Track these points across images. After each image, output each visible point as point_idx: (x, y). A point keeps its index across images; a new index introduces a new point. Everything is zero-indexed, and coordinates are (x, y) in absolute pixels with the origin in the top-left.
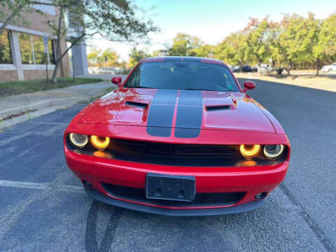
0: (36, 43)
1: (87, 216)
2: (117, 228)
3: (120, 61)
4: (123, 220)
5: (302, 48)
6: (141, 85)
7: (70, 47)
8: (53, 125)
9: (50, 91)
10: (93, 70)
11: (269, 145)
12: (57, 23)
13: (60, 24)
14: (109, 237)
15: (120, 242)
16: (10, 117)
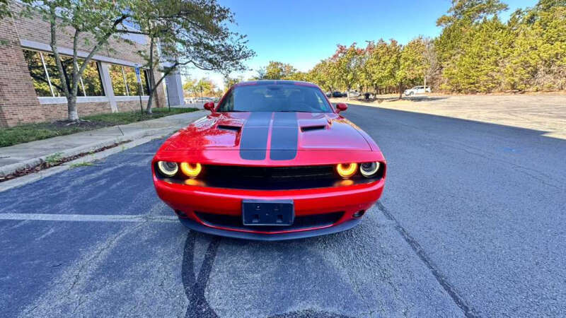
0: (129, 74)
1: (183, 247)
2: (216, 257)
3: (216, 90)
4: (222, 248)
5: (386, 73)
6: (235, 109)
7: (164, 77)
8: (149, 155)
9: (145, 122)
10: (189, 100)
11: (365, 163)
12: (148, 53)
13: (151, 53)
14: (207, 267)
15: (219, 271)
16: (103, 150)
